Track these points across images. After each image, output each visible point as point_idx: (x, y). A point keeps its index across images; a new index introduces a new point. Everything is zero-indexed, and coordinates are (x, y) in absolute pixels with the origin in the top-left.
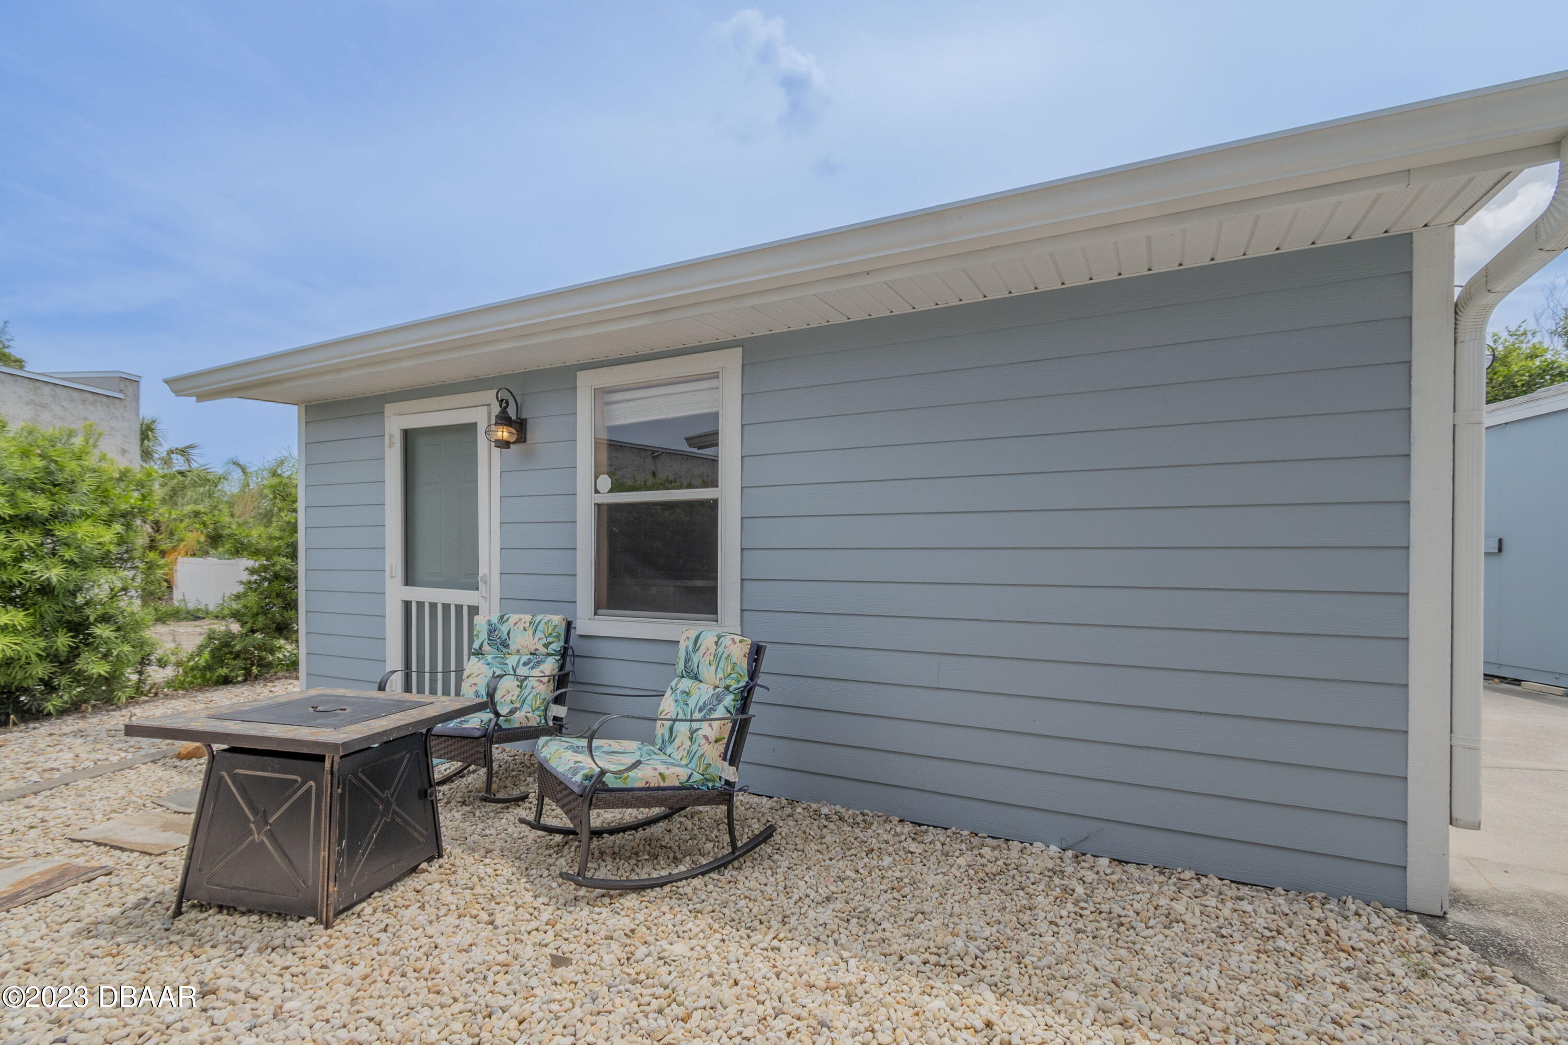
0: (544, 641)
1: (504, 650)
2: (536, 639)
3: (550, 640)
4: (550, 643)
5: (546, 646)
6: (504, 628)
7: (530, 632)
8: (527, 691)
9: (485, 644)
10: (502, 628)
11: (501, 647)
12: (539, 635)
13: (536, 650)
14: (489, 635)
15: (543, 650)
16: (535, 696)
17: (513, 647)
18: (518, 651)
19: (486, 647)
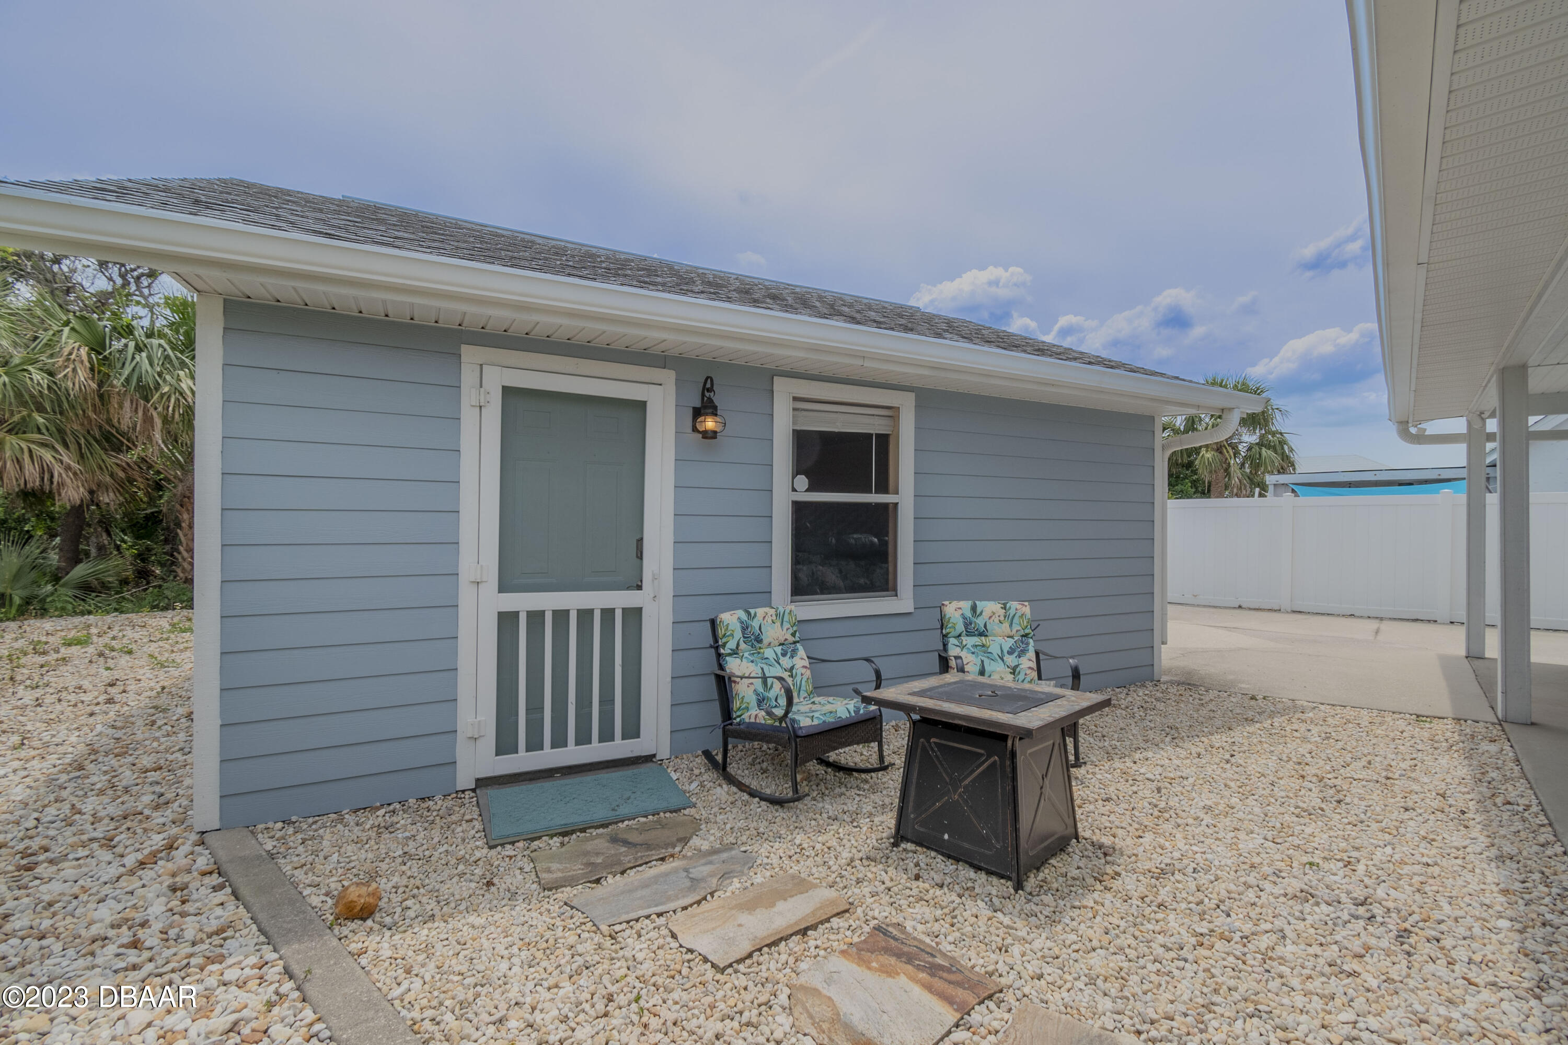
0: (791, 631)
1: (758, 645)
2: (785, 630)
3: (795, 628)
4: (795, 632)
5: (793, 635)
6: (755, 624)
7: (778, 624)
8: (798, 678)
9: (741, 642)
10: (753, 624)
11: (755, 643)
12: (786, 625)
13: (786, 640)
14: (743, 633)
15: (791, 639)
16: (807, 681)
17: (765, 642)
18: (770, 644)
19: (743, 646)
